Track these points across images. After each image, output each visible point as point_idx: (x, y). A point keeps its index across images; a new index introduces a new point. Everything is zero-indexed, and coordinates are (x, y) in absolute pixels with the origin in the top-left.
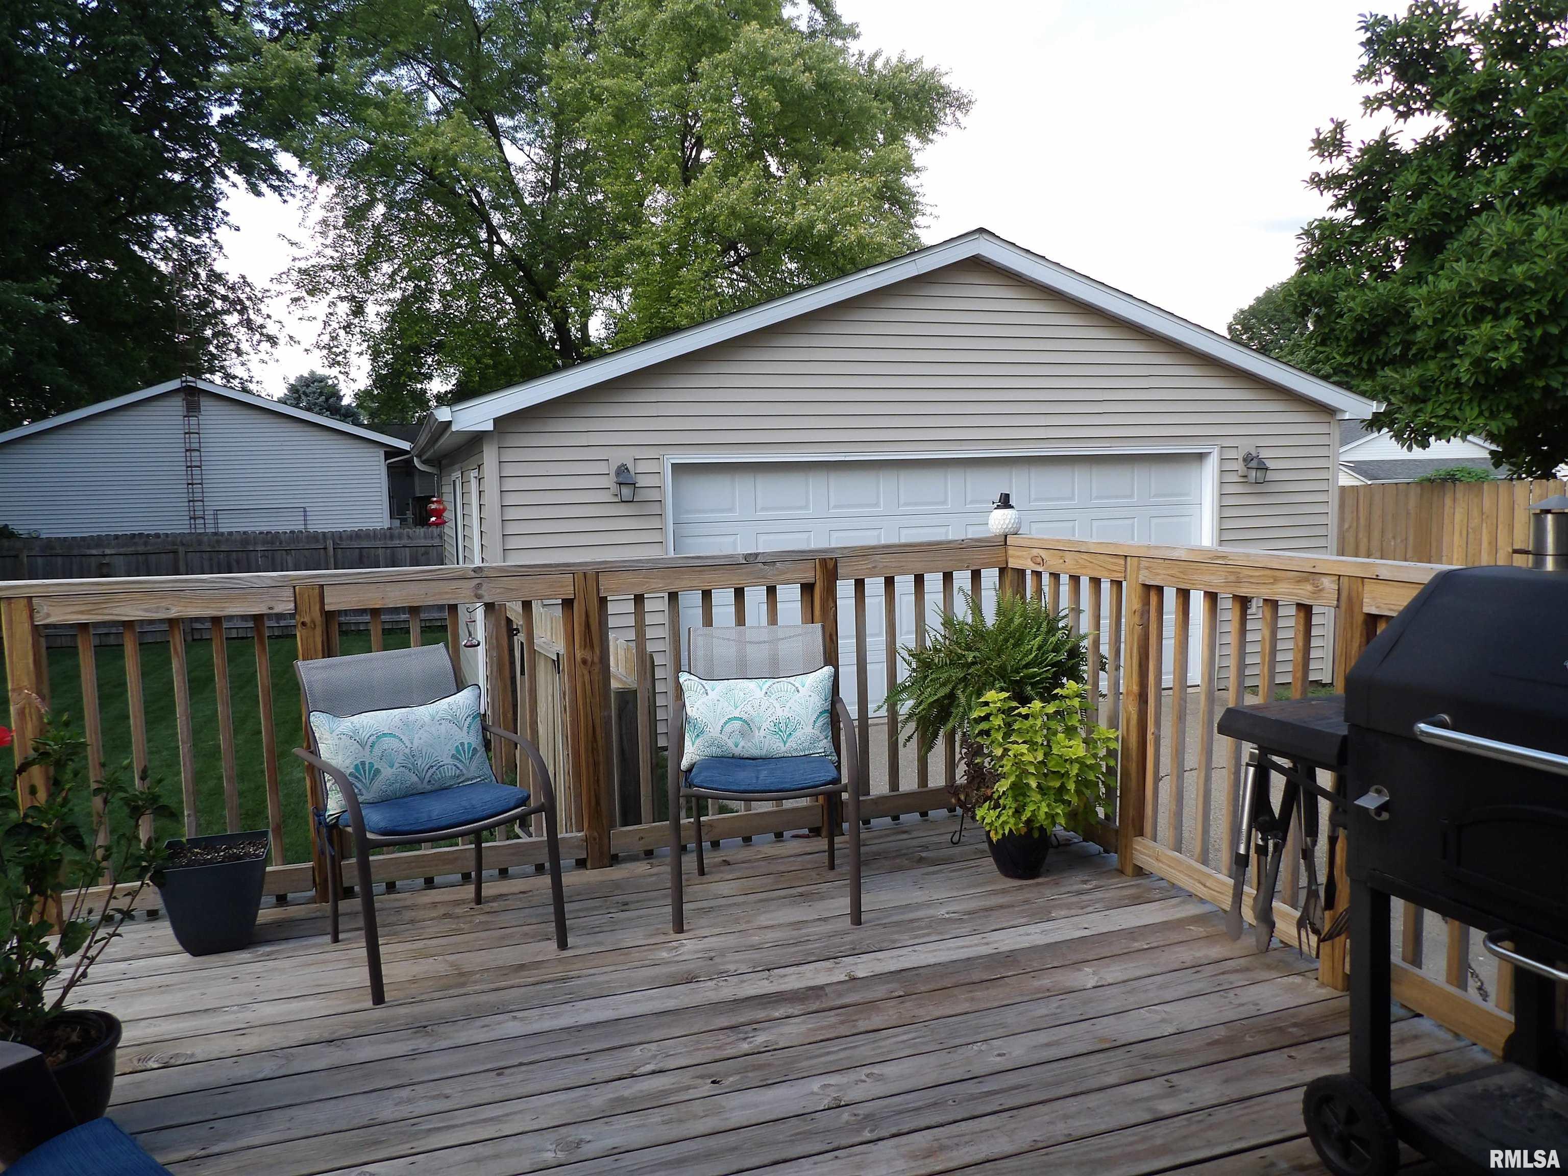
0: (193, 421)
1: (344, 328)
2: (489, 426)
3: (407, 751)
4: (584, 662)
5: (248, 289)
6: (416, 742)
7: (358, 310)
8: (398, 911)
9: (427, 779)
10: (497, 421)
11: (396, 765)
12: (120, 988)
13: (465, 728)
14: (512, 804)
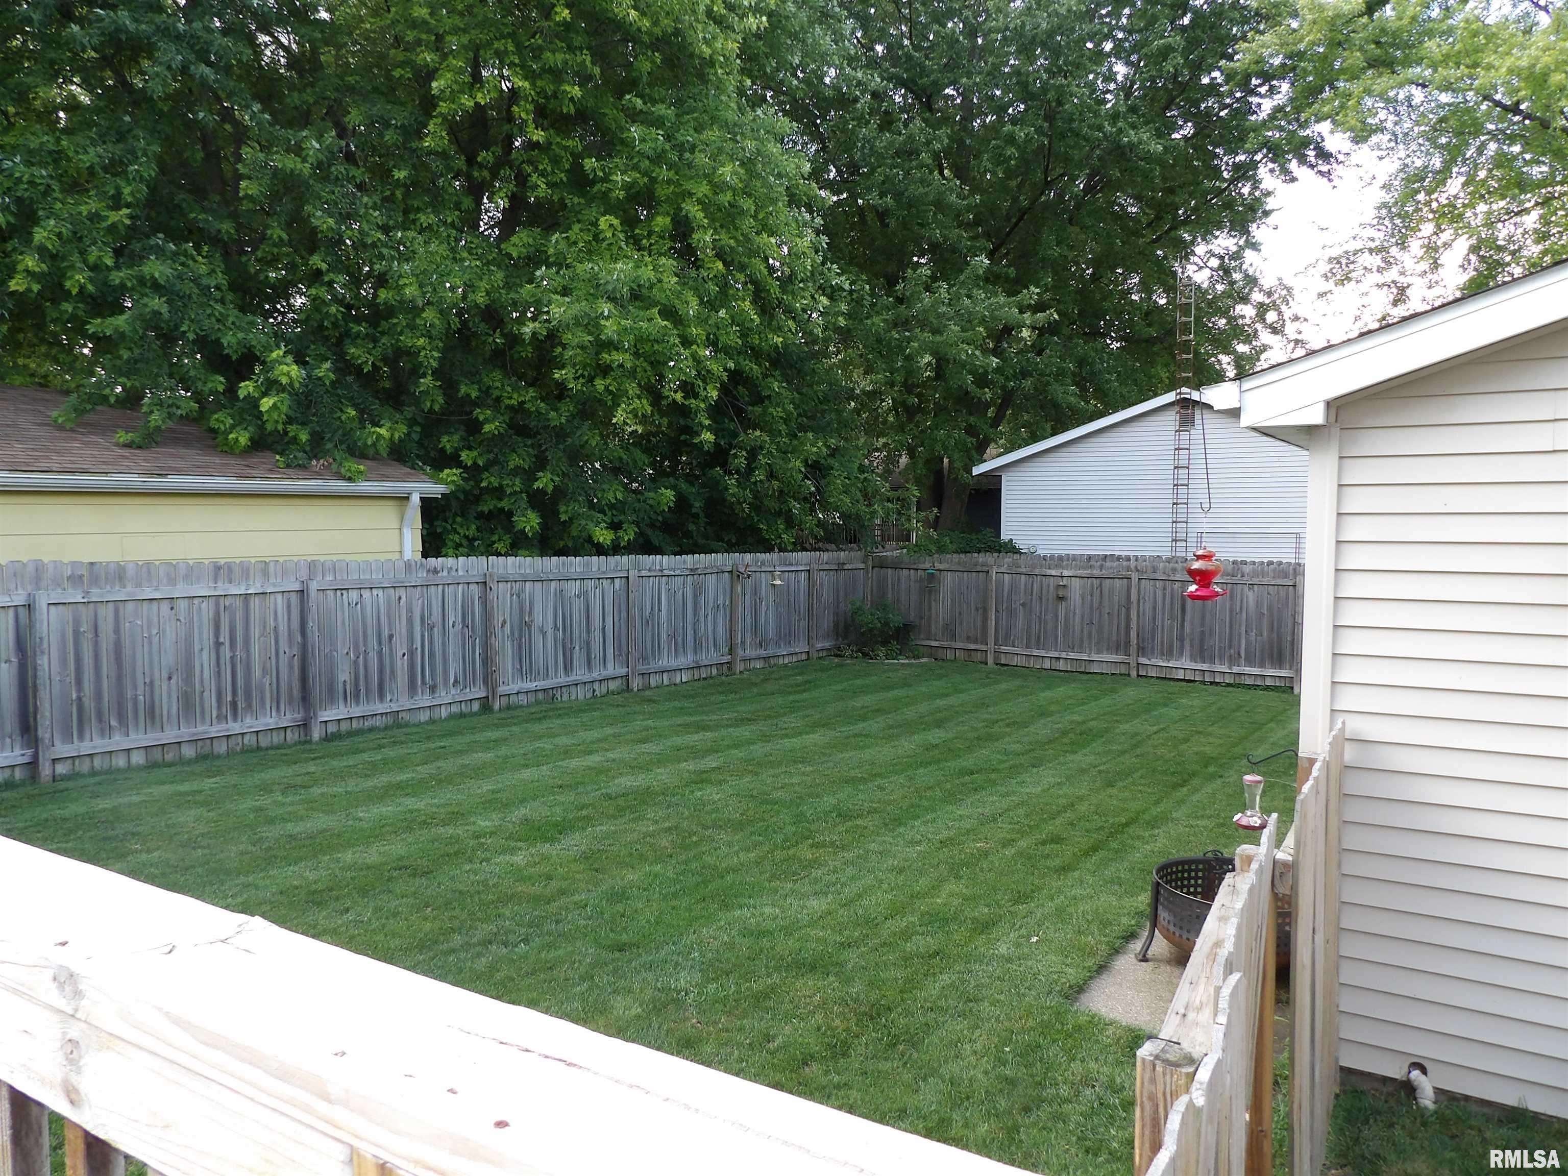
2: (1317, 416)
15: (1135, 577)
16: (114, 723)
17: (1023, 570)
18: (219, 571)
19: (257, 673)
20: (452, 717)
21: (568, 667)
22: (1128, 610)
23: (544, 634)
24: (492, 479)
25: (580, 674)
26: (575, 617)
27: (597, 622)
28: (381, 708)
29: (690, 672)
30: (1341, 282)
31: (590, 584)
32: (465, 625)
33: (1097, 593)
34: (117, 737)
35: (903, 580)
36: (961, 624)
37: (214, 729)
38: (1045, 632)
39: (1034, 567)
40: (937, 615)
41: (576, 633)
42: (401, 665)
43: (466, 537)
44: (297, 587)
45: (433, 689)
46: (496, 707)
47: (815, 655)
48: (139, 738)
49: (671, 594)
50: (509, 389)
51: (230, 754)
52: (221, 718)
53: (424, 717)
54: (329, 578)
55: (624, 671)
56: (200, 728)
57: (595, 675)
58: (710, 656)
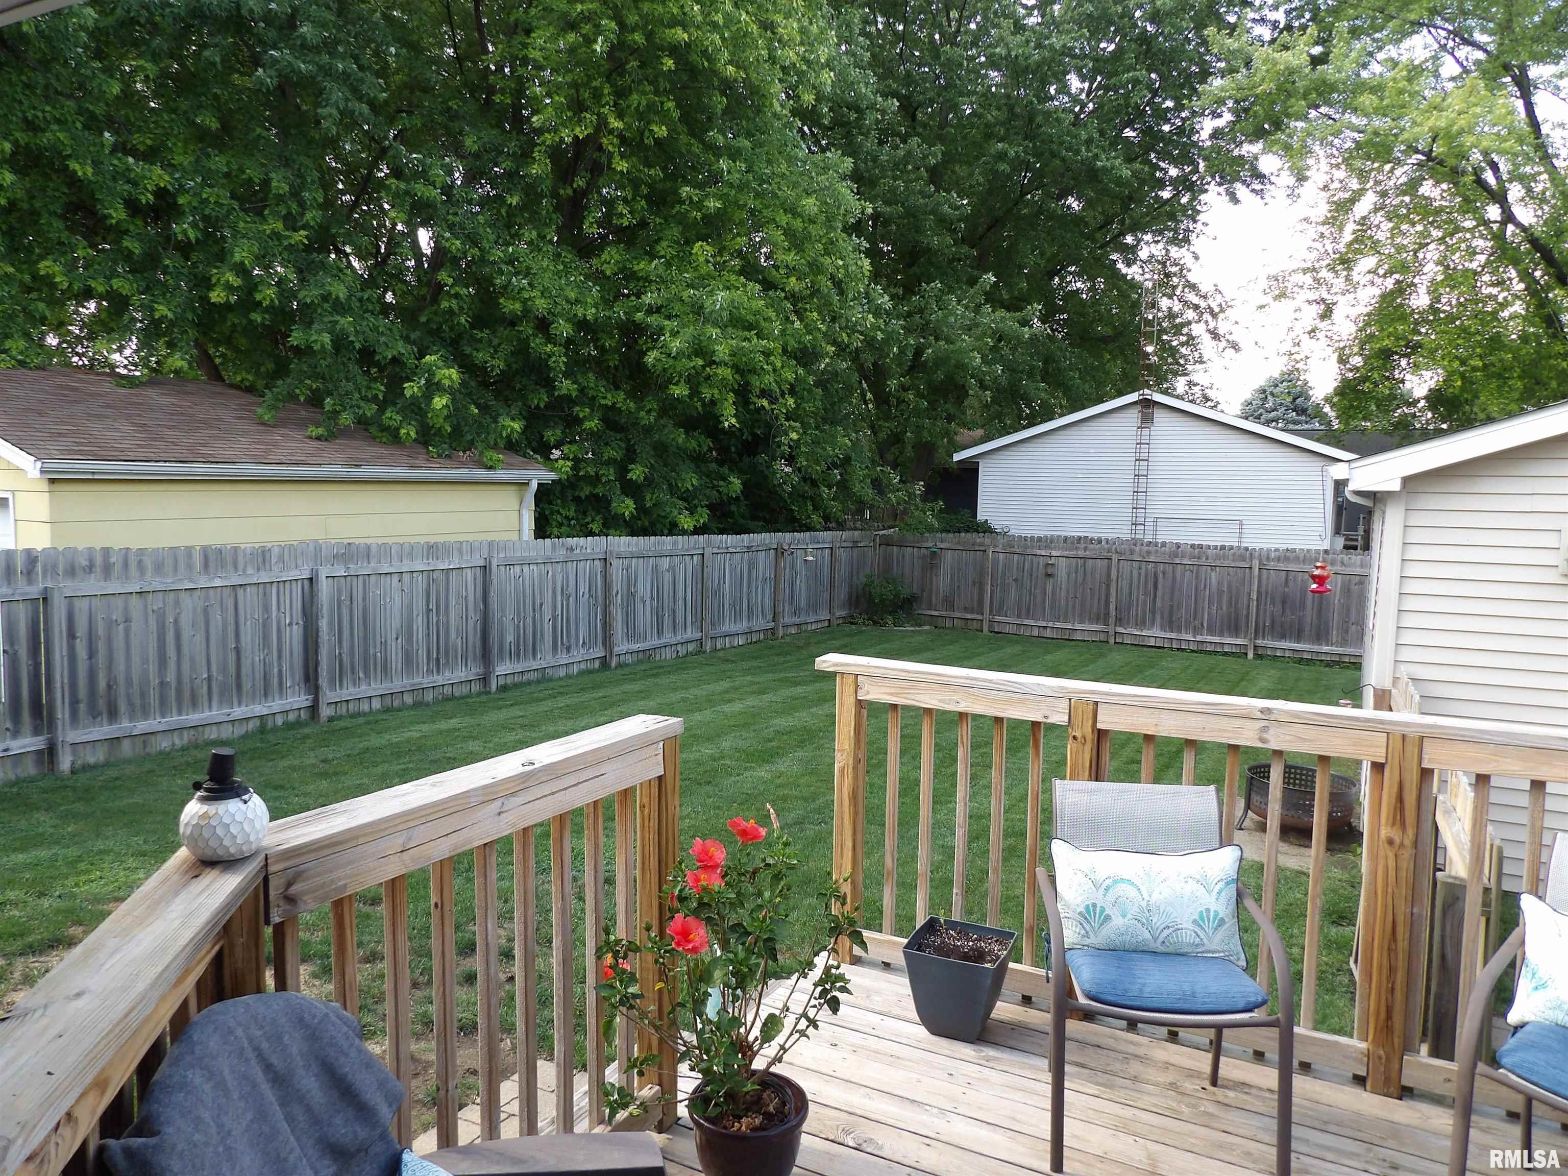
0: (1146, 432)
1: (1309, 332)
2: (1396, 486)
3: (1144, 904)
4: (1391, 842)
5: (1219, 297)
6: (1155, 896)
7: (1327, 313)
8: (1128, 1057)
9: (1161, 939)
10: (1406, 480)
11: (1129, 916)
12: (864, 1043)
13: (1214, 893)
14: (1241, 1006)
15: (1115, 558)
16: (361, 675)
17: (1017, 550)
18: (432, 550)
19: (453, 634)
20: (582, 673)
21: (660, 632)
22: (1108, 586)
23: (644, 603)
24: (589, 469)
25: (668, 638)
26: (666, 587)
27: (680, 594)
28: (535, 665)
29: (744, 636)
30: (1277, 298)
31: (677, 560)
32: (590, 596)
33: (1081, 571)
34: (363, 687)
35: (907, 558)
36: (959, 596)
37: (425, 681)
38: (1035, 605)
39: (1026, 547)
40: (938, 589)
41: (666, 604)
42: (548, 627)
43: (567, 517)
44: (482, 563)
45: (568, 649)
46: (613, 664)
47: (835, 622)
48: (376, 688)
49: (733, 569)
50: (603, 390)
51: (436, 701)
52: (430, 672)
53: (562, 673)
54: (502, 555)
55: (698, 635)
56: (417, 680)
57: (679, 638)
58: (760, 623)
